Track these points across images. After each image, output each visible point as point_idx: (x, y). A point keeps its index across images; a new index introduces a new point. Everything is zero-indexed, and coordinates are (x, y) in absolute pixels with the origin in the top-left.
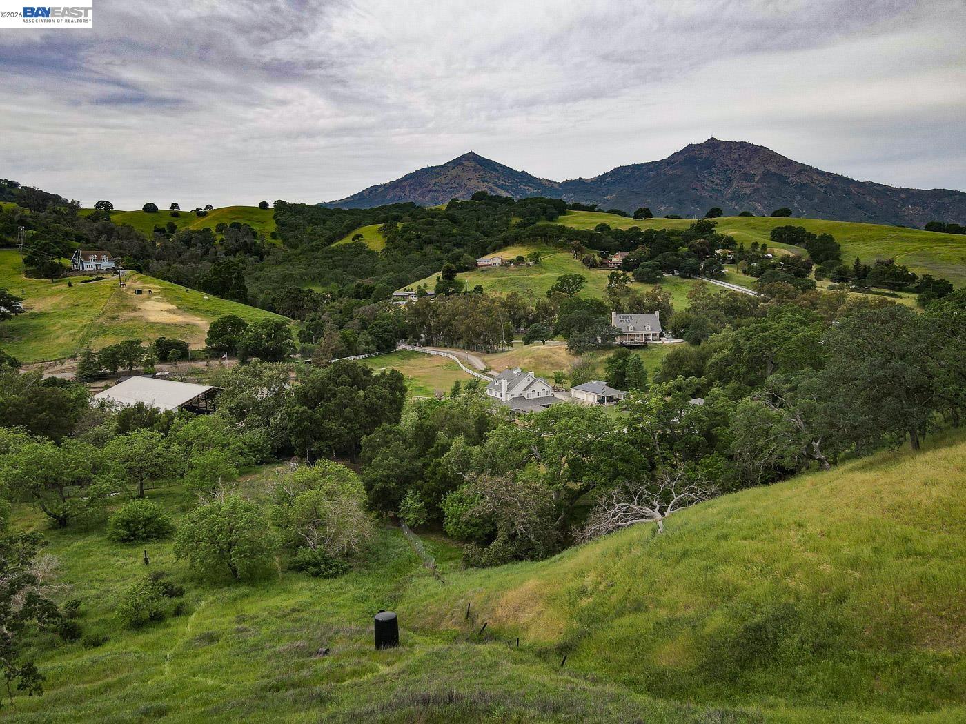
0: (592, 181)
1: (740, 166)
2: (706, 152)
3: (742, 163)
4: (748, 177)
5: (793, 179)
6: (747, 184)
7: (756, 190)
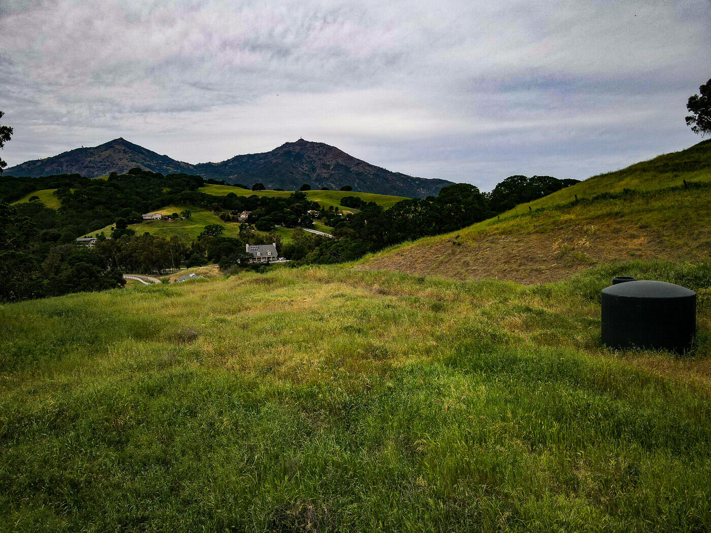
0: (218, 165)
1: (320, 159)
2: (298, 148)
3: (321, 157)
4: (325, 166)
5: (354, 169)
6: (325, 171)
7: (331, 175)
